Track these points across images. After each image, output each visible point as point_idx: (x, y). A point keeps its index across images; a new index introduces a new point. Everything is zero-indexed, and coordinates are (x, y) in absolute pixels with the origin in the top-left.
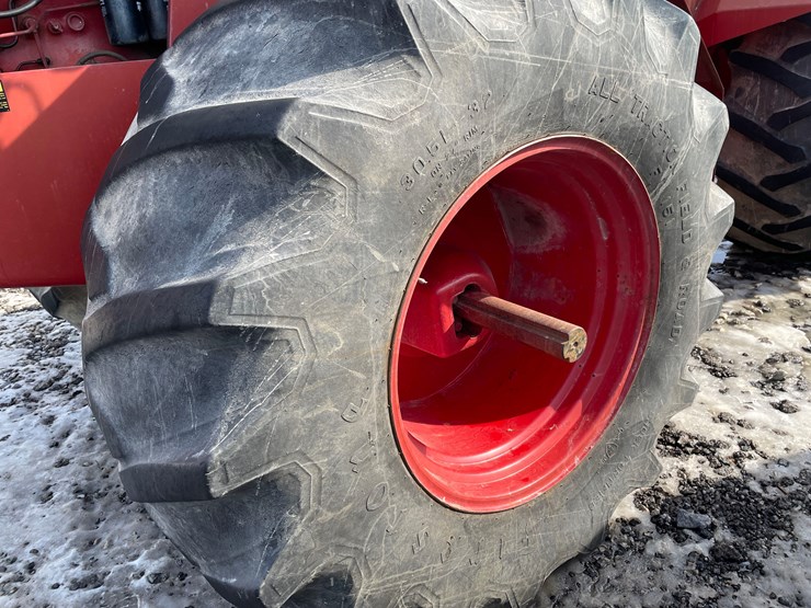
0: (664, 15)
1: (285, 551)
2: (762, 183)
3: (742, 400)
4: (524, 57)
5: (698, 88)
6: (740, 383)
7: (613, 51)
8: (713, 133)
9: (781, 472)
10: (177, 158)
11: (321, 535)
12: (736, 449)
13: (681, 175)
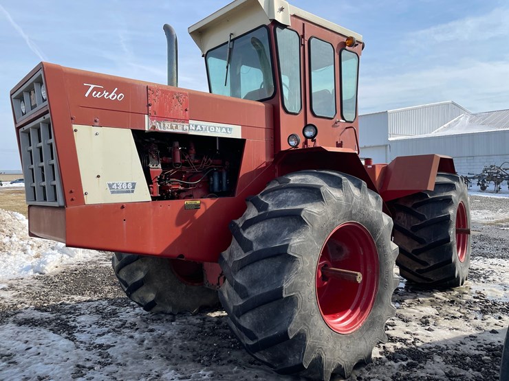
0: (373, 195)
1: (294, 320)
2: (412, 252)
3: (414, 328)
4: (344, 203)
5: (383, 213)
6: (413, 323)
7: (362, 203)
8: (389, 225)
9: (428, 346)
10: (274, 220)
11: (301, 318)
12: (413, 340)
13: (382, 236)
